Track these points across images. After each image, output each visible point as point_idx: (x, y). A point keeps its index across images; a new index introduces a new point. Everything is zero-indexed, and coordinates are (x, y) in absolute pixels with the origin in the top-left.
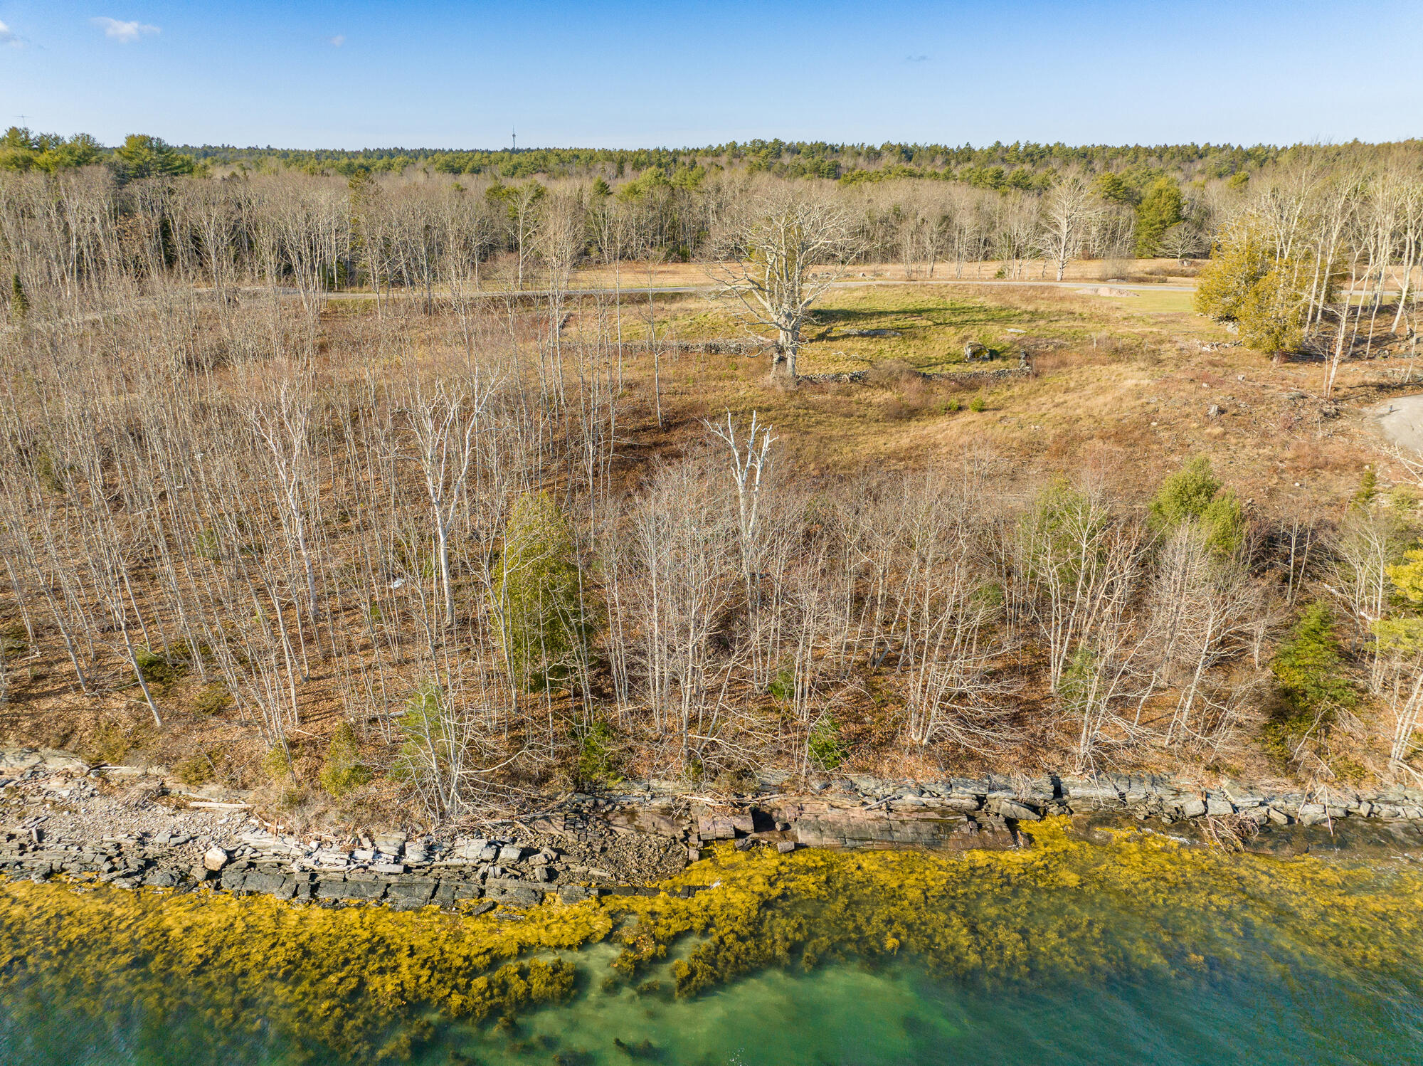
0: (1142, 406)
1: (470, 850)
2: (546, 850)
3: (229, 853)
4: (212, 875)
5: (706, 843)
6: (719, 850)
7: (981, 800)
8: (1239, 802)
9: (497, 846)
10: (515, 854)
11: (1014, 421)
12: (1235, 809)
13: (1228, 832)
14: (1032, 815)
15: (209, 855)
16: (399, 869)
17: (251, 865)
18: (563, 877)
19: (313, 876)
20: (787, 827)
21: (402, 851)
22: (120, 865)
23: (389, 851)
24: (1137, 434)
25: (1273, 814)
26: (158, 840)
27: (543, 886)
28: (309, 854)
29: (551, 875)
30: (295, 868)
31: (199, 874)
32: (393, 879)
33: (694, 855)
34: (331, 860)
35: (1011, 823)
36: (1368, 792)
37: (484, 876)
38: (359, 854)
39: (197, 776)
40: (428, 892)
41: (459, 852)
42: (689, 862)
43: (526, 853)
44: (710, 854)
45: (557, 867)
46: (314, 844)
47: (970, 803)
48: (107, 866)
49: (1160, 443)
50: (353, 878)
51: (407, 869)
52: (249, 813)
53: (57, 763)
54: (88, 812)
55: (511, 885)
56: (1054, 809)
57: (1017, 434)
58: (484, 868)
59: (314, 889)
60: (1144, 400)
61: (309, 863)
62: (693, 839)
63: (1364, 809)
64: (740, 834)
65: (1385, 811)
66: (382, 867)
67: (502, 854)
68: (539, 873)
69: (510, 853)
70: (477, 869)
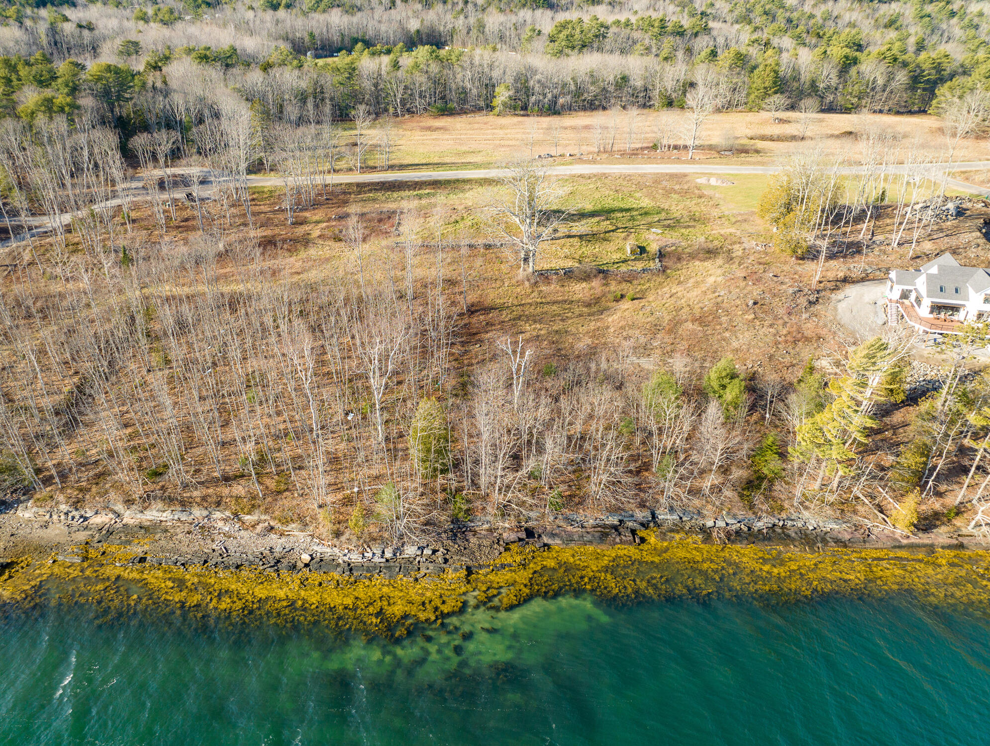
0: (716, 298)
1: (410, 551)
2: (441, 549)
3: (311, 555)
4: (307, 565)
5: (507, 544)
6: (512, 547)
7: (621, 521)
8: (729, 521)
9: (422, 549)
10: (430, 552)
11: (649, 309)
12: (727, 524)
13: (722, 535)
14: (643, 529)
15: (302, 557)
16: (384, 560)
17: (321, 560)
18: (451, 561)
19: (349, 565)
20: (540, 536)
21: (383, 552)
22: (266, 562)
23: (378, 552)
24: (711, 318)
25: (743, 526)
26: (277, 550)
27: (443, 565)
28: (345, 555)
29: (446, 561)
30: (340, 561)
31: (300, 565)
32: (382, 565)
33: (502, 549)
34: (355, 557)
35: (633, 532)
36: (784, 515)
37: (419, 562)
38: (366, 554)
39: (286, 521)
40: (397, 570)
41: (406, 552)
42: (500, 553)
43: (434, 552)
44: (509, 549)
45: (447, 556)
46: (346, 551)
47: (616, 523)
48: (261, 563)
49: (721, 325)
50: (366, 564)
51: (387, 561)
52: (312, 536)
53: (217, 515)
54: (242, 538)
55: (431, 566)
56: (652, 524)
57: (649, 319)
58: (418, 559)
59: (351, 570)
60: (717, 294)
61: (346, 559)
62: (501, 543)
63: (781, 524)
64: (520, 540)
65: (790, 523)
66: (377, 559)
67: (425, 552)
68: (441, 560)
69: (428, 552)
70: (415, 559)
